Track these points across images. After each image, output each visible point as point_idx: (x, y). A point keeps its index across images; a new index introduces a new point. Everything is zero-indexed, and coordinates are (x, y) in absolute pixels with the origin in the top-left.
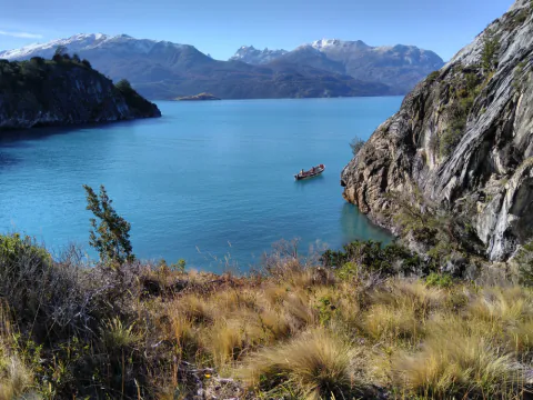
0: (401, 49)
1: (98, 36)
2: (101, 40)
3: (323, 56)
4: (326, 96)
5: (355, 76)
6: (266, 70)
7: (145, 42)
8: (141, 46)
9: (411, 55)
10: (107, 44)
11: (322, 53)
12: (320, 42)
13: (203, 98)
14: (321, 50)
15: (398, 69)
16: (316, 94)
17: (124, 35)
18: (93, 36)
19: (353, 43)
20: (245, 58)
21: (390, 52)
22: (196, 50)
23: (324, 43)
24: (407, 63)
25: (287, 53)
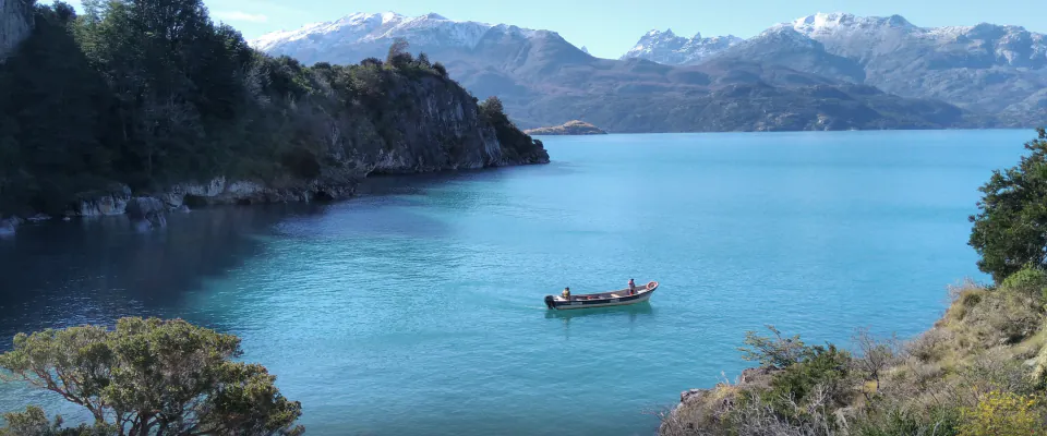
0: (989, 34)
1: (387, 17)
2: (390, 24)
3: (817, 49)
4: (820, 128)
5: (885, 88)
6: (695, 77)
7: (470, 27)
8: (461, 35)
9: (1013, 46)
10: (401, 31)
11: (814, 42)
12: (810, 20)
13: (573, 131)
14: (812, 35)
15: (979, 72)
16: (800, 123)
17: (432, 16)
18: (379, 16)
19: (882, 21)
20: (655, 52)
21: (963, 39)
22: (561, 40)
23: (820, 22)
24: (1003, 60)
25: (742, 43)
